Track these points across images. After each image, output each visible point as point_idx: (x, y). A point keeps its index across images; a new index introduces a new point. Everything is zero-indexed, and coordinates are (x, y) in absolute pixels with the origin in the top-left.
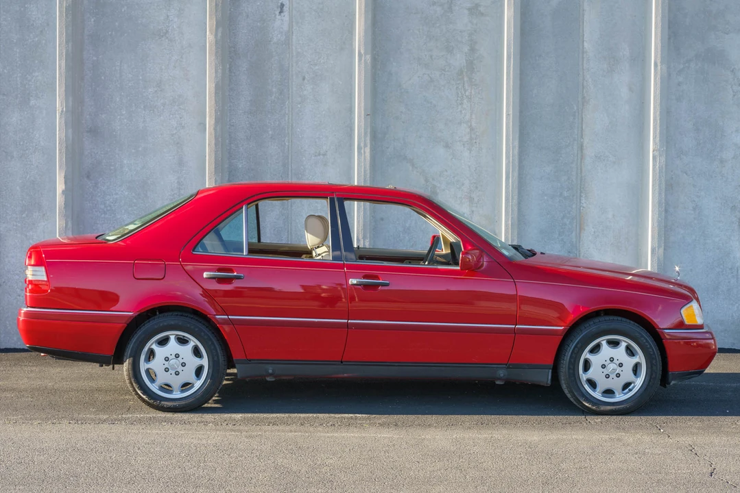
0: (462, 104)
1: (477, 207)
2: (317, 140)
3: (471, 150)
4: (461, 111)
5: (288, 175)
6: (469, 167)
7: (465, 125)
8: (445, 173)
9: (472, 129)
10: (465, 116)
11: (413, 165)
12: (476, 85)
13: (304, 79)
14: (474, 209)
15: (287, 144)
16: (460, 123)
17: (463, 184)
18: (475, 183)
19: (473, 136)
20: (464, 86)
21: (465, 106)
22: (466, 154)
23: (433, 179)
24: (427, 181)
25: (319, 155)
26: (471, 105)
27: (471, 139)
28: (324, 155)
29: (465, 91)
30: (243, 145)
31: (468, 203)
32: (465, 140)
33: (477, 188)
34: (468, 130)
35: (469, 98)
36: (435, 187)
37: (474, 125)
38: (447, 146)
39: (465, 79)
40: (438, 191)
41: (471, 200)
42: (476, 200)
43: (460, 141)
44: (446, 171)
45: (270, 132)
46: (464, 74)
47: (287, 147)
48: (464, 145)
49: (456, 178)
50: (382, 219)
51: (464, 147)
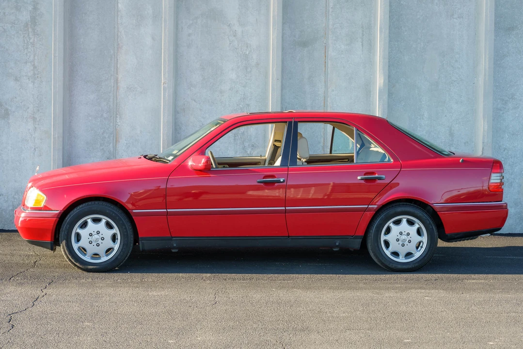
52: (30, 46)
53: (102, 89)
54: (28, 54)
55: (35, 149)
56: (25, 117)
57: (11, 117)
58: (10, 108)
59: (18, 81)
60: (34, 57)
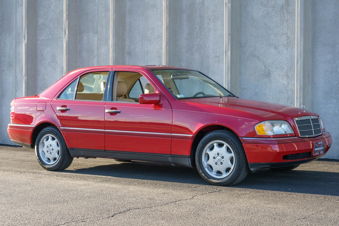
0: (283, 24)
1: (291, 80)
2: (215, 50)
3: (287, 49)
4: (282, 28)
5: (203, 68)
6: (287, 59)
7: (284, 36)
9: (288, 37)
10: (285, 30)
11: (259, 60)
12: (290, 13)
13: (210, 20)
14: (289, 81)
15: (203, 53)
16: (282, 35)
17: (284, 68)
18: (289, 67)
19: (289, 41)
20: (284, 15)
21: (284, 25)
22: (285, 51)
23: (269, 66)
24: (265, 67)
25: (216, 57)
26: (287, 24)
27: (288, 43)
28: (218, 57)
29: (285, 17)
30: (185, 55)
31: (286, 78)
32: (285, 44)
33: (290, 69)
34: (286, 38)
35: (287, 21)
36: (269, 70)
37: (289, 35)
38: (276, 48)
39: (285, 11)
40: (271, 72)
41: (288, 76)
42: (290, 76)
43: (282, 45)
44: (275, 61)
45: (196, 48)
46: (284, 8)
47: (203, 54)
48: (284, 46)
49: (280, 65)
50: (244, 89)
51: (284, 48)
52: (285, 22)
53: (336, 50)
54: (284, 28)
56: (281, 75)
57: (272, 75)
58: (271, 69)
59: (277, 49)
60: (288, 30)
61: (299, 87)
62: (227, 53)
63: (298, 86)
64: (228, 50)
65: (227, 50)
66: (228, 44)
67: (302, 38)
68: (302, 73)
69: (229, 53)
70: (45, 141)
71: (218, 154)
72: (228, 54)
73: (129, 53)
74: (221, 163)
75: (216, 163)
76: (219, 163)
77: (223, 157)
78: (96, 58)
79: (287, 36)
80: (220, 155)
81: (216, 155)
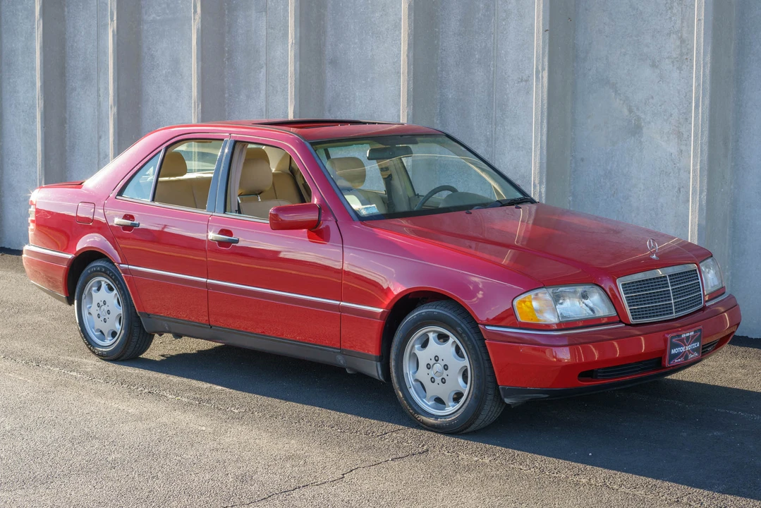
0: (671, 8)
1: (686, 145)
2: (520, 64)
3: (680, 69)
4: (670, 18)
6: (679, 93)
7: (675, 36)
8: (651, 100)
9: (683, 41)
10: (675, 23)
11: (616, 92)
14: (683, 148)
15: (492, 69)
16: (669, 34)
17: (671, 115)
18: (684, 113)
19: (684, 51)
21: (675, 11)
22: (676, 74)
23: (638, 109)
24: (630, 111)
27: (682, 54)
28: (526, 81)
30: (453, 72)
31: (676, 140)
32: (675, 56)
33: (687, 119)
34: (678, 43)
35: (681, 1)
36: (639, 118)
37: (685, 35)
38: (654, 65)
40: (643, 124)
41: (679, 135)
42: (685, 136)
43: (668, 58)
44: (652, 98)
45: (477, 56)
47: (492, 72)
48: (673, 62)
49: (663, 107)
50: (582, 160)
51: (673, 66)
52: (675, 4)
54: (673, 18)
55: (679, 189)
56: (665, 131)
57: (644, 130)
58: (643, 116)
59: (657, 67)
60: (682, 22)
61: (699, 167)
62: (540, 76)
63: (697, 163)
64: (543, 69)
65: (540, 68)
66: (543, 54)
67: (709, 49)
68: (706, 133)
69: (546, 74)
70: (95, 292)
71: (437, 358)
72: (542, 77)
73: (334, 62)
74: (443, 381)
75: (433, 380)
76: (438, 380)
77: (446, 367)
78: (264, 70)
79: (681, 36)
80: (440, 361)
81: (433, 359)
